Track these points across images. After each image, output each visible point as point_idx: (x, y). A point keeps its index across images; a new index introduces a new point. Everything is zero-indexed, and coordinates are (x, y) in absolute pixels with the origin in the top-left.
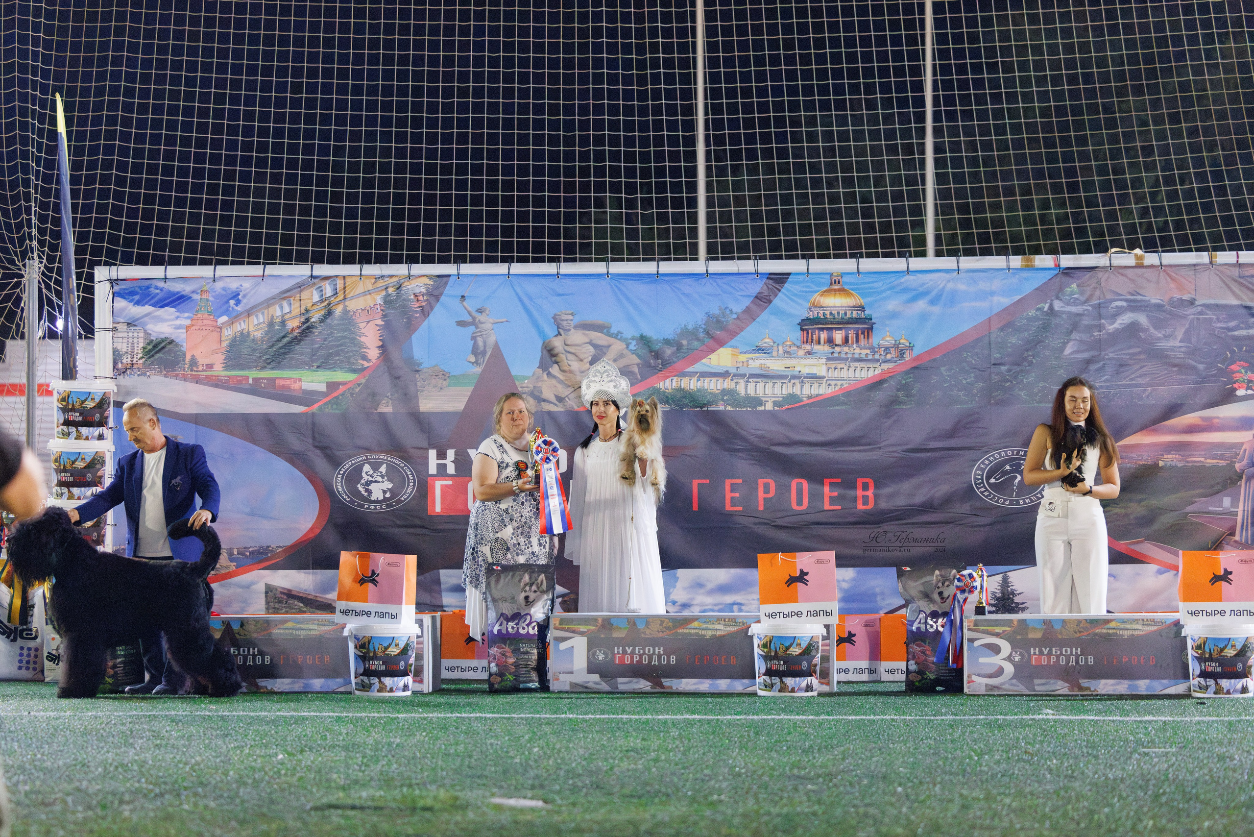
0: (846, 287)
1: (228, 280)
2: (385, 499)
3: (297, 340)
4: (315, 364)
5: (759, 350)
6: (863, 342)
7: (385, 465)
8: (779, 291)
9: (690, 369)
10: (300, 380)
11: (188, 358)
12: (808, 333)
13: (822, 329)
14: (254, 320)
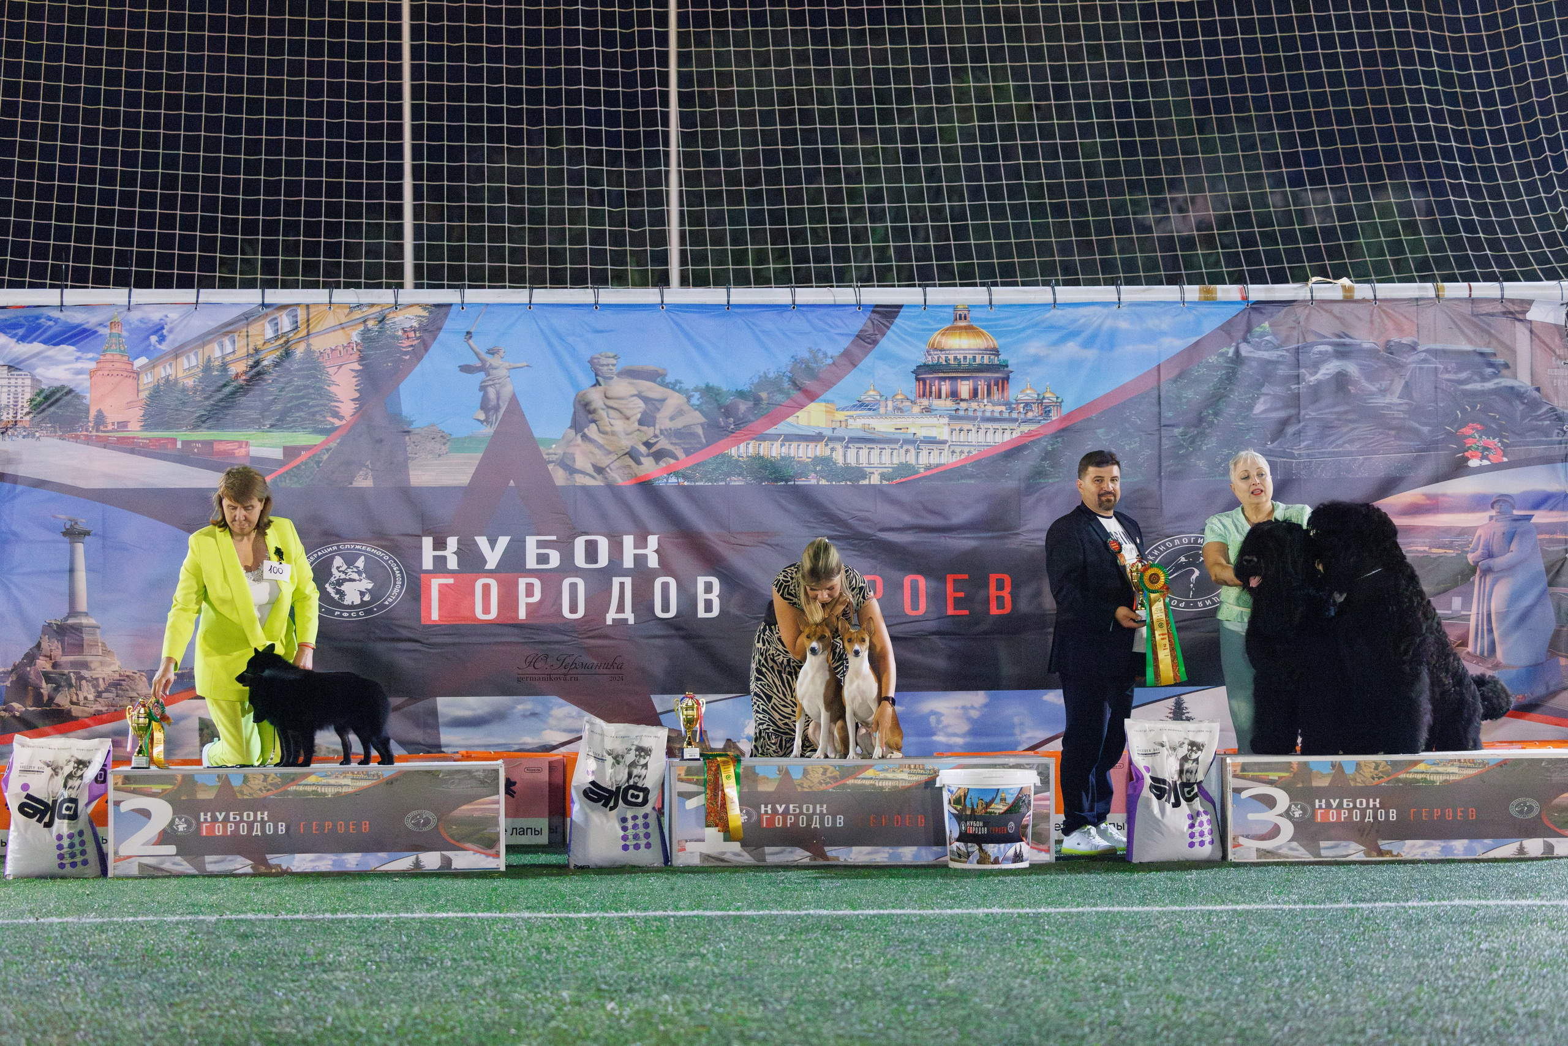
0: (975, 324)
1: (147, 308)
2: (363, 604)
3: (241, 390)
4: (268, 423)
5: (862, 405)
6: (996, 396)
7: (362, 558)
8: (888, 328)
9: (771, 431)
10: (247, 443)
11: (93, 413)
12: (925, 384)
13: (944, 379)
14: (184, 363)
